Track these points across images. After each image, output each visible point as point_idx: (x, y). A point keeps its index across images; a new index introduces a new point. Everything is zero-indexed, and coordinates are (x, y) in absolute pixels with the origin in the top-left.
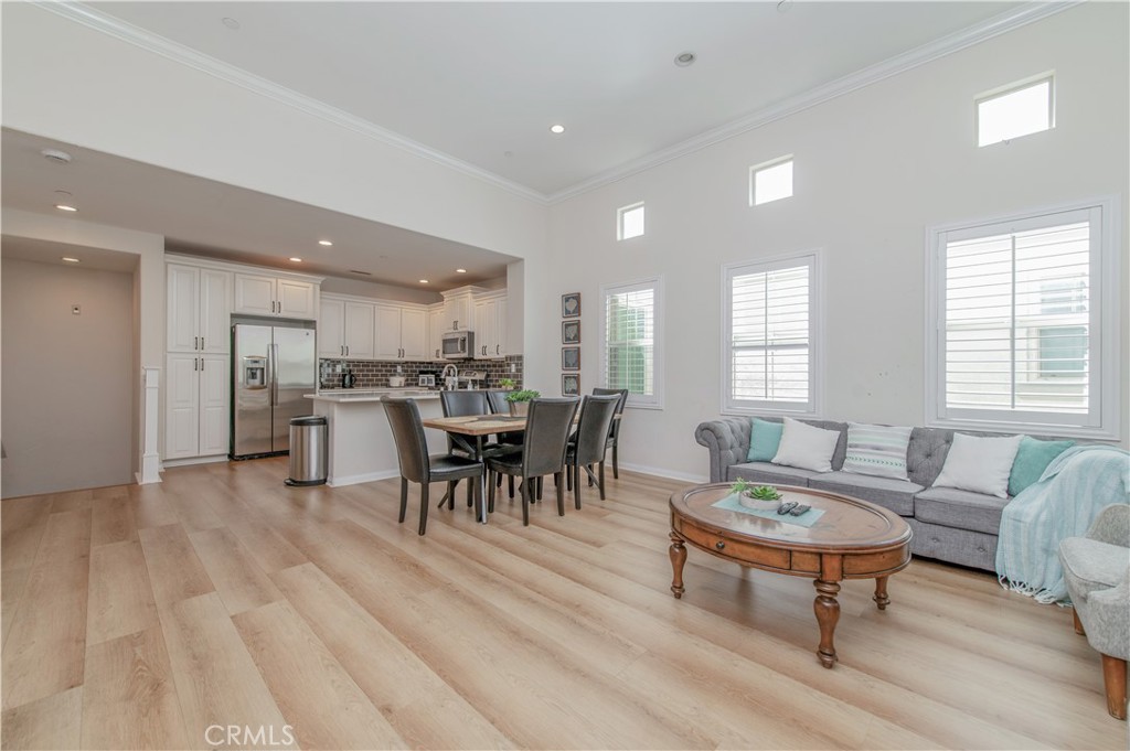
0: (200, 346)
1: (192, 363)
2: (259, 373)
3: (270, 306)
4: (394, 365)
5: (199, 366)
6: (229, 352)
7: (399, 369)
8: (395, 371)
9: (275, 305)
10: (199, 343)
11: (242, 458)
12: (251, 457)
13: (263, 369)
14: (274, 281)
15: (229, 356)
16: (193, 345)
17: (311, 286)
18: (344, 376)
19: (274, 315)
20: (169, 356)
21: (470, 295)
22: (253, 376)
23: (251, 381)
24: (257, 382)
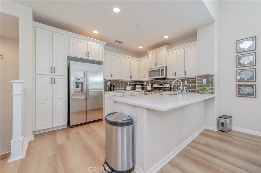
0: (53, 71)
1: (49, 80)
2: (80, 85)
3: (84, 54)
4: (126, 82)
5: (53, 81)
6: (67, 75)
7: (128, 83)
8: (127, 84)
9: (87, 54)
10: (53, 70)
11: (73, 126)
12: (77, 126)
13: (82, 83)
14: (86, 42)
15: (67, 77)
16: (49, 71)
17: (101, 46)
18: (111, 86)
19: (86, 58)
20: (38, 76)
21: (165, 50)
22: (78, 86)
23: (77, 89)
24: (80, 89)
